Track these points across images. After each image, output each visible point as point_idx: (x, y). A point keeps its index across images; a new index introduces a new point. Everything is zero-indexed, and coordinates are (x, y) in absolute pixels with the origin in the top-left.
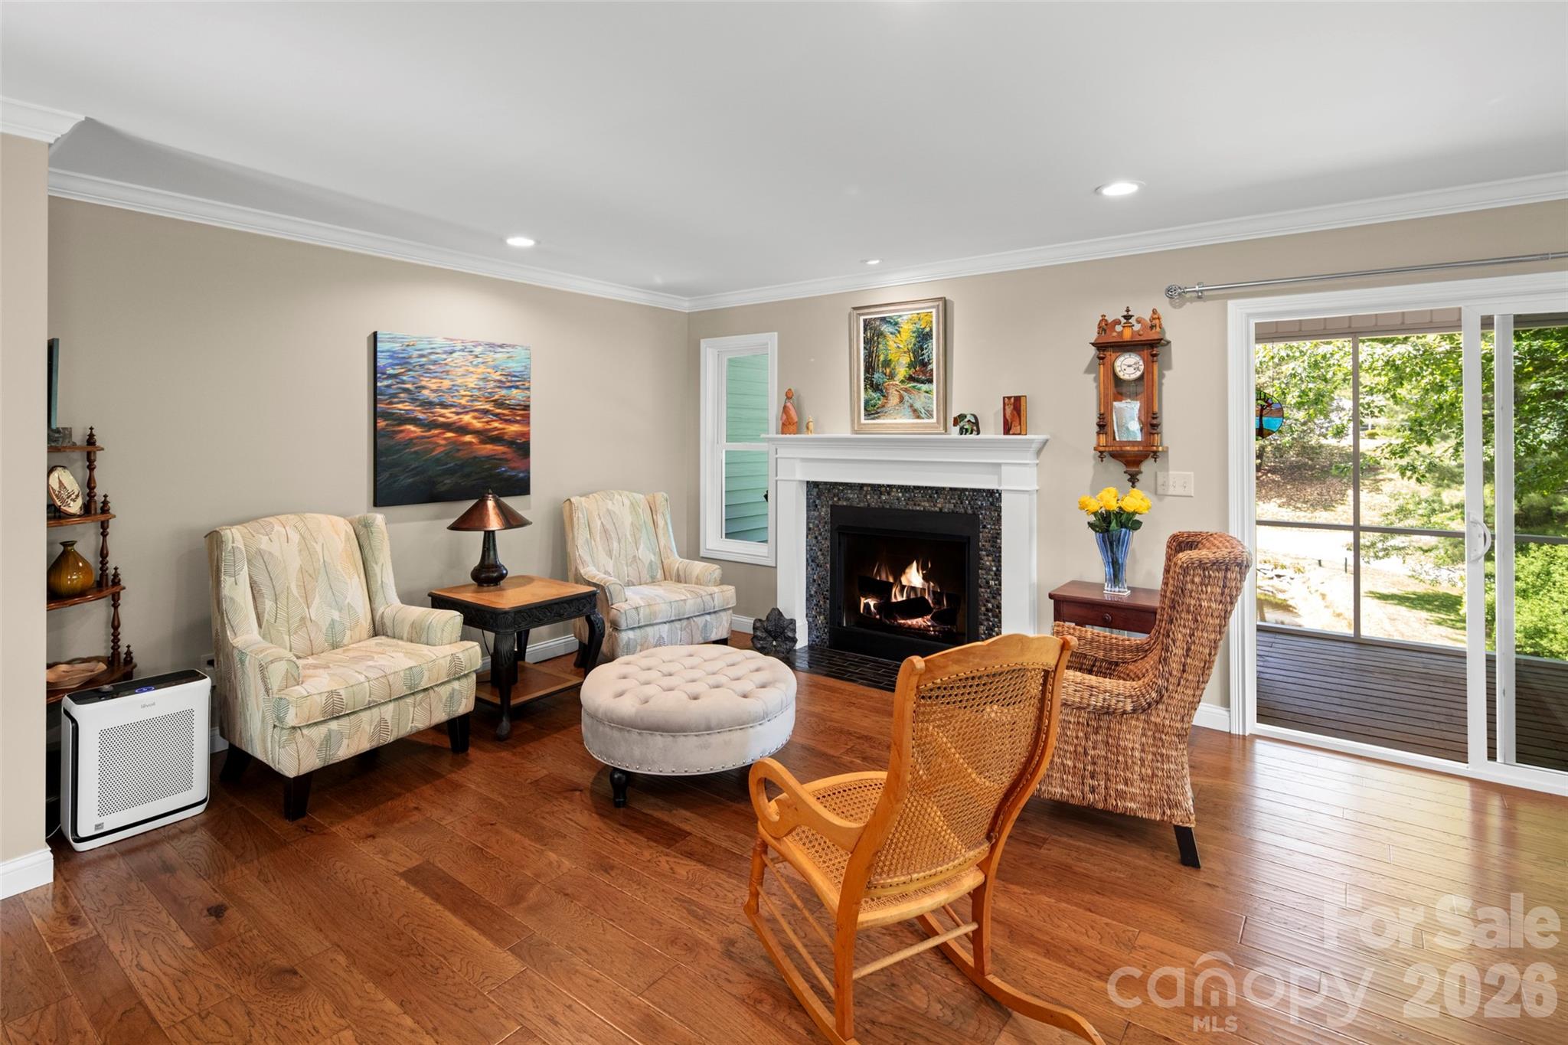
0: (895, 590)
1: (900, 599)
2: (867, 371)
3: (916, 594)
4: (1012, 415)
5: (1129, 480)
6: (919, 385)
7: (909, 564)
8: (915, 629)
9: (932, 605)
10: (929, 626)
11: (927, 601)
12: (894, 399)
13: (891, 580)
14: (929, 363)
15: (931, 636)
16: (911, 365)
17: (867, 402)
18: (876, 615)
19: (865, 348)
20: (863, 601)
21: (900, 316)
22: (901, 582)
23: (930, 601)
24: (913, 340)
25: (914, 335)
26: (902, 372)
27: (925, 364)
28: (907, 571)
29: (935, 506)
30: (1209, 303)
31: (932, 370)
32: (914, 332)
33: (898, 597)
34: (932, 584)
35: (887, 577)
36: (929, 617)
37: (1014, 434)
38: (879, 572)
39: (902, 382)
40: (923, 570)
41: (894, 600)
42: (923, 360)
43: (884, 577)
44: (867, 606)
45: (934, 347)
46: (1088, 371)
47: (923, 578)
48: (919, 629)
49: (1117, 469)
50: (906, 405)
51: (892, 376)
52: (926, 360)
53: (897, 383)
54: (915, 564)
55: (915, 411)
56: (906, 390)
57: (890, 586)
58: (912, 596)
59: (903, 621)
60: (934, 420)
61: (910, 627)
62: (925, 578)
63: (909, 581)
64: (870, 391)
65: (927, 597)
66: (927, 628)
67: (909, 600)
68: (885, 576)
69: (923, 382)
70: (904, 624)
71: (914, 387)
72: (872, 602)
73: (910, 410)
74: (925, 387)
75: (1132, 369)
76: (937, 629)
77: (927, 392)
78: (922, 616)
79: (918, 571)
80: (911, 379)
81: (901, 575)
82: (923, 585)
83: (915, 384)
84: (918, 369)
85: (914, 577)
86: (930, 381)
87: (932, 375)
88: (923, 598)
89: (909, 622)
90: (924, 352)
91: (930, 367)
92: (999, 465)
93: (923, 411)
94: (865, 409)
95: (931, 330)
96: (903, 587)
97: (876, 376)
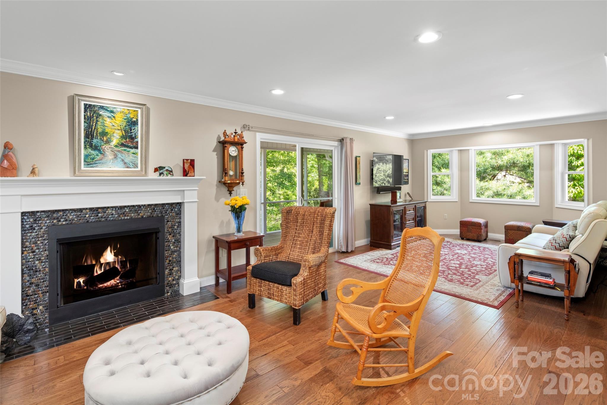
0: (97, 268)
1: (99, 272)
2: (87, 136)
3: (110, 266)
4: (189, 167)
5: (229, 193)
6: (128, 149)
7: (105, 249)
8: (109, 288)
9: (120, 270)
10: (118, 283)
11: (117, 268)
12: (109, 155)
13: (94, 263)
14: (136, 137)
15: (120, 288)
16: (123, 137)
17: (86, 156)
18: (84, 287)
19: (85, 122)
20: (76, 281)
21: (115, 108)
22: (100, 262)
23: (119, 268)
24: (125, 123)
25: (125, 121)
26: (115, 141)
27: (132, 138)
28: (104, 254)
29: (139, 215)
30: (251, 132)
31: (137, 142)
32: (125, 119)
33: (98, 271)
34: (120, 257)
35: (91, 262)
36: (118, 278)
37: (190, 176)
38: (86, 260)
39: (116, 146)
40: (114, 250)
41: (96, 274)
42: (131, 135)
43: (89, 262)
44: (79, 283)
45: (139, 130)
46: (214, 151)
47: (115, 255)
48: (112, 286)
49: (225, 190)
50: (119, 160)
51: (108, 142)
52: (134, 136)
53: (113, 146)
54: (109, 248)
55: (125, 163)
56: (119, 151)
57: (93, 266)
58: (108, 268)
59: (101, 286)
60: (139, 169)
61: (106, 287)
62: (116, 255)
63: (106, 260)
64: (89, 150)
65: (116, 266)
66: (117, 285)
67: (105, 271)
68: (91, 261)
69: (131, 148)
70: (102, 287)
71: (125, 150)
72: (81, 280)
73: (121, 163)
74: (133, 150)
75: (234, 152)
76: (124, 283)
77: (134, 154)
78: (113, 278)
79: (111, 252)
80: (123, 145)
81: (100, 258)
82: (114, 259)
83: (126, 148)
84: (128, 140)
85: (109, 256)
86: (137, 148)
87: (137, 145)
88: (115, 268)
89: (105, 285)
90: (133, 131)
91: (136, 140)
92: (184, 191)
93: (131, 164)
94: (85, 161)
95: (137, 120)
96: (101, 264)
97: (95, 141)
